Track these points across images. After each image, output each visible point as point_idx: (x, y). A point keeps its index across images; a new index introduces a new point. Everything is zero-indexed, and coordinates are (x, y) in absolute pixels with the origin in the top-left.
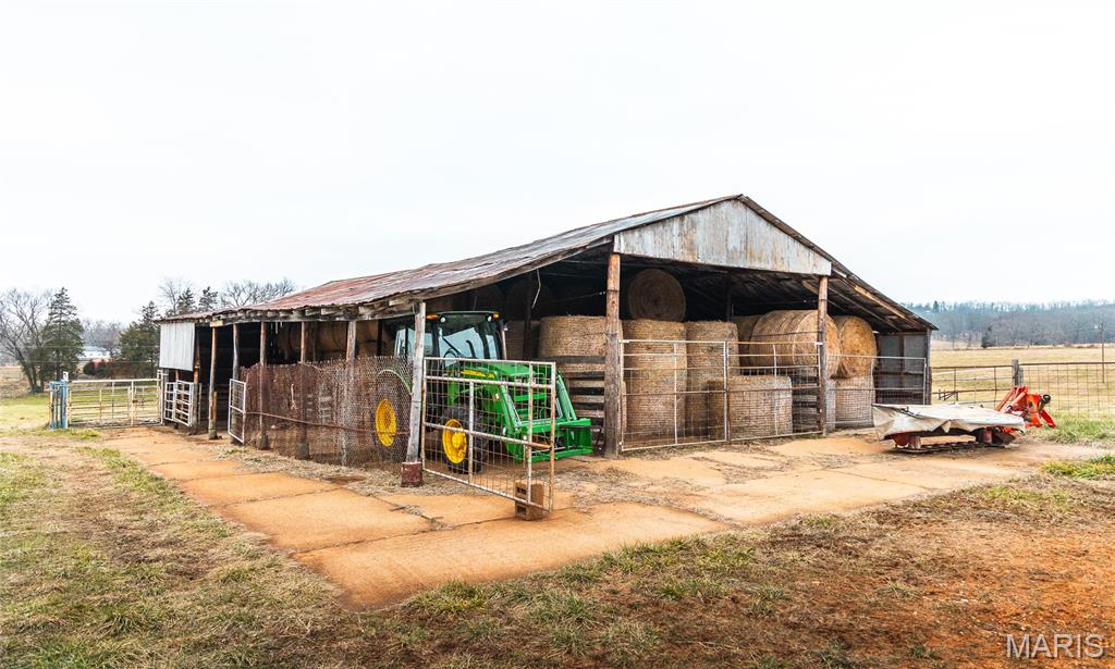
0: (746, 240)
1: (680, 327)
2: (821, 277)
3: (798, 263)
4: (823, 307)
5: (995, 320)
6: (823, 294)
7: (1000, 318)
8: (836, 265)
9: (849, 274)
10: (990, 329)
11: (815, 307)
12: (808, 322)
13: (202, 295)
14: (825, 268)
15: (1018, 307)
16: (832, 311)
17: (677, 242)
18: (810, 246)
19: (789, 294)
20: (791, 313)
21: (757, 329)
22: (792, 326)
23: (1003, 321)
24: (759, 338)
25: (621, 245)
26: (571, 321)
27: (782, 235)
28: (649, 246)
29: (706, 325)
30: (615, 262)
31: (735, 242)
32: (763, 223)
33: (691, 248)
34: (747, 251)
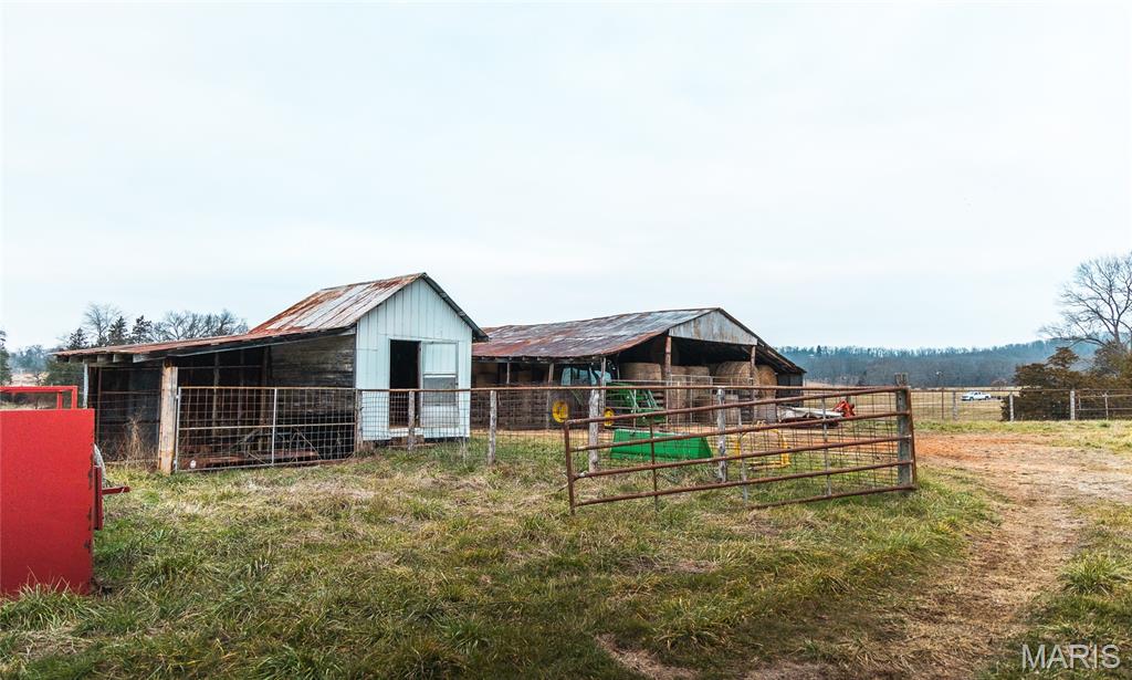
0: (721, 329)
1: (683, 369)
2: (752, 346)
3: (744, 340)
4: (753, 360)
5: (869, 365)
6: (753, 354)
7: (875, 364)
8: (759, 340)
9: (765, 344)
10: (865, 373)
11: (750, 360)
12: (746, 368)
13: (135, 324)
14: (755, 342)
15: (891, 353)
16: (756, 363)
17: (693, 330)
18: (748, 331)
19: (735, 353)
20: (736, 363)
21: (718, 371)
22: (737, 370)
23: (876, 366)
24: (725, 375)
25: (671, 333)
26: (640, 365)
27: (736, 327)
28: (682, 333)
29: (695, 368)
30: (669, 339)
31: (716, 330)
32: (727, 321)
33: (698, 333)
34: (722, 335)
